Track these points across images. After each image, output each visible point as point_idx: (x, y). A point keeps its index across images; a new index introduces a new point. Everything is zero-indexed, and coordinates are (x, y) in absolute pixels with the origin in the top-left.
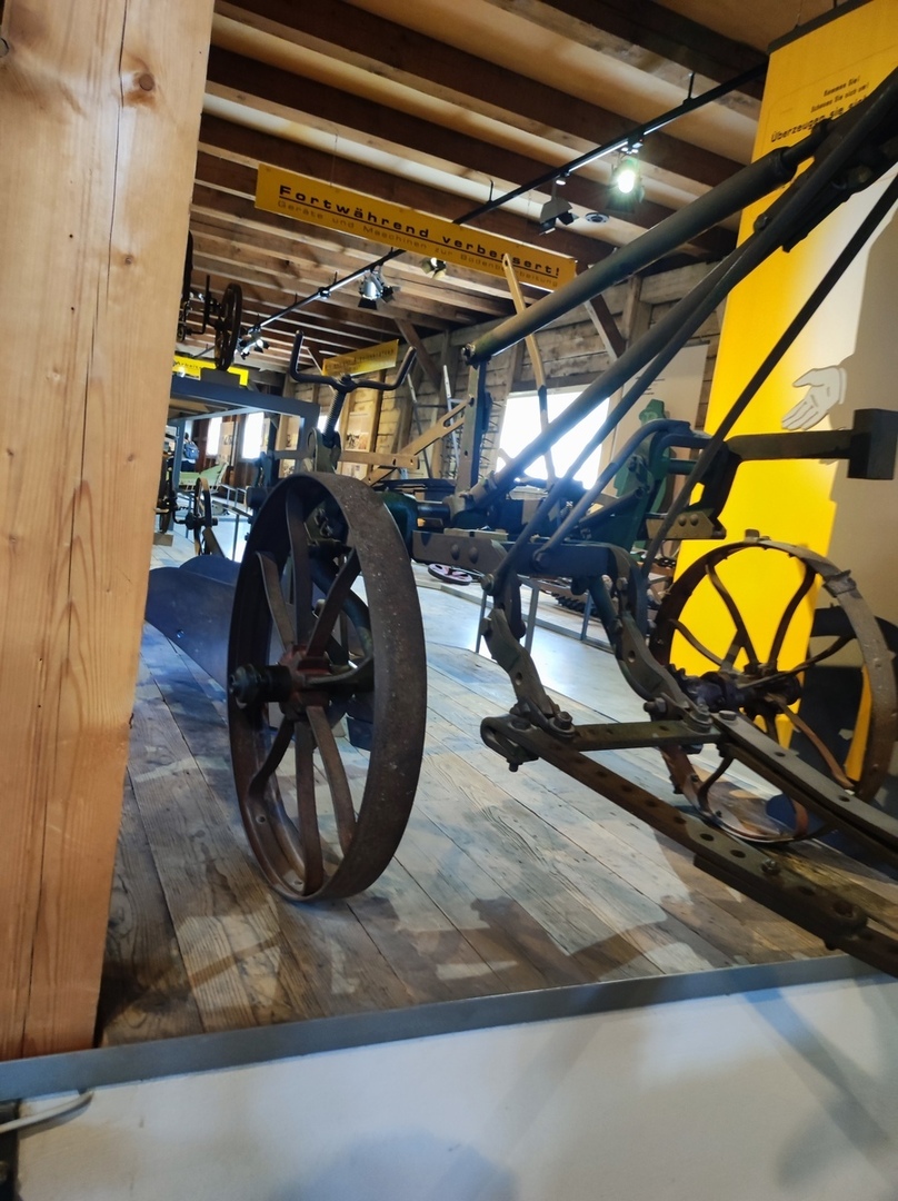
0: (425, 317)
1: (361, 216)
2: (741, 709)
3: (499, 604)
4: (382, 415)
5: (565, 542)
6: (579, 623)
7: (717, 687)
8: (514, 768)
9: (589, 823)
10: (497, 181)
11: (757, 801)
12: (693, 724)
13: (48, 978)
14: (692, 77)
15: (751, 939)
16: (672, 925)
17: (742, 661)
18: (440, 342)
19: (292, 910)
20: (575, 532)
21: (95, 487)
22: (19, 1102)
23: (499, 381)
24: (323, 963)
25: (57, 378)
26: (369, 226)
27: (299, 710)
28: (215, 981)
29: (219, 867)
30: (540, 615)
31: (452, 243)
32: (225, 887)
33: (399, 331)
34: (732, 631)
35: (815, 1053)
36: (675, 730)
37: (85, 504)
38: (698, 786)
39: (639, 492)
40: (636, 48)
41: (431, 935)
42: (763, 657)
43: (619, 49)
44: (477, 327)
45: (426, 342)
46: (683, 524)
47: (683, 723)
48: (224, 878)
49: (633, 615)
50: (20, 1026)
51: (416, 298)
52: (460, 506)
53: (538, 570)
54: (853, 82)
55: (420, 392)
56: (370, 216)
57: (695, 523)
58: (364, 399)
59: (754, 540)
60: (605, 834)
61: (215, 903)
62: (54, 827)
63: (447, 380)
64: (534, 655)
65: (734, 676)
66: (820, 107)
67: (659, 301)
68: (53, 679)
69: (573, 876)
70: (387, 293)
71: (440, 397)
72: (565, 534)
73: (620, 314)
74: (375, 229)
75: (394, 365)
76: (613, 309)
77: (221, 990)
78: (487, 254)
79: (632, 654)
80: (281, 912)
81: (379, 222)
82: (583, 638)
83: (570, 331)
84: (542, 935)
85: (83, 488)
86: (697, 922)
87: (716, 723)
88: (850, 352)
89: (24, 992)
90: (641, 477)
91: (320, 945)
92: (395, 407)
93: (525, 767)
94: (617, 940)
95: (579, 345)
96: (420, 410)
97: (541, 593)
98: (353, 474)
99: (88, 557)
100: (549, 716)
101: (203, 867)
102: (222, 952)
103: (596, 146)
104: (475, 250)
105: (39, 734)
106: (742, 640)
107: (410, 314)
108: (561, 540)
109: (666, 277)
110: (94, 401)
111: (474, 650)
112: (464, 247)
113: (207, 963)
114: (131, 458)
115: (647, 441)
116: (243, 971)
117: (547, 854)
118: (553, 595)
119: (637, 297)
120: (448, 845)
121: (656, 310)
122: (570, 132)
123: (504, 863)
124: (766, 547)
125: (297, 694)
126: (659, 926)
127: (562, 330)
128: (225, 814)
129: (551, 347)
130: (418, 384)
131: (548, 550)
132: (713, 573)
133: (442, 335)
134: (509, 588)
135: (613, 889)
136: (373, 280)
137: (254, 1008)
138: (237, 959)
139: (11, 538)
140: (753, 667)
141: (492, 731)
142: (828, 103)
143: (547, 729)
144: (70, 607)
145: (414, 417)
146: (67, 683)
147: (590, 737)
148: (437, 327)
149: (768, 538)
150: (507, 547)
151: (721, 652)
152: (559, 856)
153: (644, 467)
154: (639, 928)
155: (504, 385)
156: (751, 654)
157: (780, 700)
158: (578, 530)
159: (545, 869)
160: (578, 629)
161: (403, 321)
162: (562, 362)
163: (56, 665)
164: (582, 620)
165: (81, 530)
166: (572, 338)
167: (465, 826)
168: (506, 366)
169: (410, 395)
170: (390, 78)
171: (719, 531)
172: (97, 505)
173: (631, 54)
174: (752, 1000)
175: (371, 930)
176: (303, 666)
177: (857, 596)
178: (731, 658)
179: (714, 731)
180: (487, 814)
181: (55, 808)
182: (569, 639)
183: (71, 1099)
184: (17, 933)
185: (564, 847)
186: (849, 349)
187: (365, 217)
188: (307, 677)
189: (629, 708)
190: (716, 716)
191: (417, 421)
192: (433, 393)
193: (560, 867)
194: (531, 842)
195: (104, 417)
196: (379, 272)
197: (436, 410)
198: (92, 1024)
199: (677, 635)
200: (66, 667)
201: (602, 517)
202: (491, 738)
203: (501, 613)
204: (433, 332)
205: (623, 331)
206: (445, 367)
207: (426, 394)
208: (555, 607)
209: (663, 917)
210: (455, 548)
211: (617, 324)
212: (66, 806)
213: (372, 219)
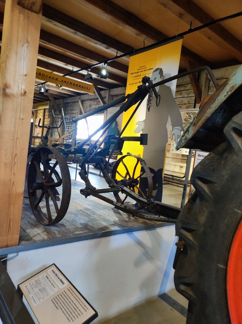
0: (56, 95)
1: (41, 74)
2: (128, 186)
3: (82, 169)
4: (45, 120)
5: (94, 157)
6: (99, 172)
7: (123, 182)
8: (86, 197)
9: (101, 210)
10: (74, 67)
11: (133, 205)
12: (117, 188)
13: (11, 234)
14: (117, 51)
15: (128, 225)
16: (115, 224)
17: (128, 177)
18: (61, 101)
19: (46, 227)
20: (96, 155)
21: (18, 154)
22: (7, 255)
23: (77, 112)
24: (54, 233)
25: (12, 138)
26: (43, 77)
27: (46, 190)
28: (36, 237)
29: (30, 222)
30: (90, 171)
31: (64, 81)
32: (33, 225)
33: (49, 98)
34: (126, 172)
35: (140, 243)
36: (114, 189)
37: (16, 157)
38: (121, 202)
39: (106, 147)
40: (104, 45)
41: (72, 229)
42: (132, 176)
43: (100, 45)
44: (70, 98)
45: (57, 101)
46: (115, 152)
47: (115, 188)
48: (32, 224)
49: (106, 170)
50: (6, 243)
51: (54, 91)
52: (73, 150)
53: (89, 162)
54: (144, 66)
55: (56, 114)
56: (43, 74)
57: (117, 152)
58: (40, 115)
59: (129, 154)
60: (104, 212)
61: (32, 227)
62: (12, 209)
63: (63, 112)
64: (89, 178)
65: (126, 180)
66: (139, 70)
67: (114, 95)
68: (11, 185)
69: (98, 219)
70: (47, 91)
71: (61, 115)
72: (94, 155)
73: (105, 97)
74: (44, 78)
75: (48, 107)
76: (103, 96)
77: (37, 238)
78: (73, 84)
79: (106, 177)
80: (44, 227)
81: (45, 76)
82: (100, 175)
83: (94, 101)
84: (92, 227)
85: (16, 154)
86: (119, 223)
87: (121, 188)
88: (145, 119)
89: (7, 237)
90: (107, 145)
91: (53, 231)
92: (49, 118)
93: (88, 197)
94: (105, 227)
95: (96, 104)
96: (56, 119)
97: (90, 165)
98: (37, 135)
99: (17, 165)
100: (92, 188)
101: (27, 222)
102: (36, 233)
103: (98, 63)
104: (69, 83)
105: (9, 194)
106: (128, 173)
107: (52, 94)
108: (93, 156)
109: (115, 89)
110: (18, 141)
111: (75, 179)
112: (67, 82)
113: (33, 235)
114: (23, 149)
115: (107, 138)
116: (40, 235)
117: (93, 216)
118: (93, 166)
119: (109, 94)
120: (74, 216)
121: (113, 97)
122: (91, 59)
123: (85, 218)
124: (131, 156)
125: (46, 188)
126: (113, 224)
127: (92, 100)
128: (28, 214)
129: (89, 104)
130: (55, 112)
131: (90, 159)
132: (122, 161)
133: (61, 99)
134: (84, 166)
135: (105, 220)
136: (43, 87)
137: (44, 240)
138: (39, 234)
139: (5, 163)
140: (130, 178)
141: (82, 191)
142: (140, 69)
143: (92, 190)
144: (14, 173)
145: (54, 120)
146: (14, 186)
147: (99, 191)
148: (60, 98)
149: (131, 154)
150: (83, 158)
151: (124, 175)
152: (95, 216)
153: (107, 143)
154: (109, 225)
155: (78, 113)
156: (130, 176)
157: (135, 184)
158: (96, 154)
159: (93, 218)
160: (99, 173)
161: (50, 96)
162: (92, 108)
163: (12, 183)
164: (100, 171)
165: (16, 161)
166: (94, 102)
167: (77, 212)
168: (78, 108)
169: (53, 115)
170: (47, 44)
171: (121, 154)
172: (18, 157)
173: (104, 46)
174: (128, 234)
175: (62, 228)
176: (46, 182)
177: (146, 164)
178: (126, 177)
179: (120, 189)
180: (81, 210)
181: (12, 206)
182: (97, 176)
183: (16, 254)
184: (6, 227)
185: (96, 214)
186: (144, 119)
187: (42, 75)
188: (47, 184)
189: (106, 186)
190: (121, 187)
191: (55, 121)
192: (59, 114)
193: (95, 217)
194: (90, 214)
195: (19, 143)
196: (44, 85)
197: (60, 119)
198: (18, 242)
199: (117, 174)
200: (13, 183)
201: (100, 152)
202: (82, 193)
203: (83, 171)
204: (58, 99)
205: (106, 101)
206: (62, 108)
207: (57, 115)
208: (93, 168)
209: (114, 223)
210: (73, 159)
211: (104, 100)
212: (14, 206)
213: (43, 75)
